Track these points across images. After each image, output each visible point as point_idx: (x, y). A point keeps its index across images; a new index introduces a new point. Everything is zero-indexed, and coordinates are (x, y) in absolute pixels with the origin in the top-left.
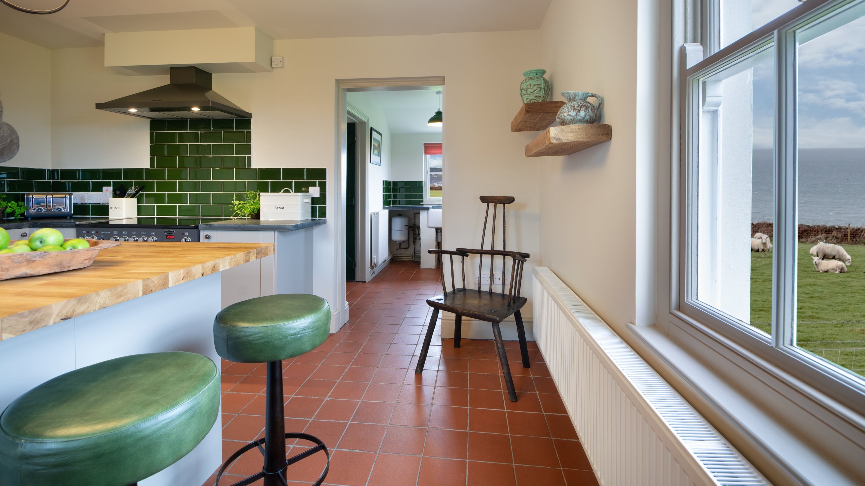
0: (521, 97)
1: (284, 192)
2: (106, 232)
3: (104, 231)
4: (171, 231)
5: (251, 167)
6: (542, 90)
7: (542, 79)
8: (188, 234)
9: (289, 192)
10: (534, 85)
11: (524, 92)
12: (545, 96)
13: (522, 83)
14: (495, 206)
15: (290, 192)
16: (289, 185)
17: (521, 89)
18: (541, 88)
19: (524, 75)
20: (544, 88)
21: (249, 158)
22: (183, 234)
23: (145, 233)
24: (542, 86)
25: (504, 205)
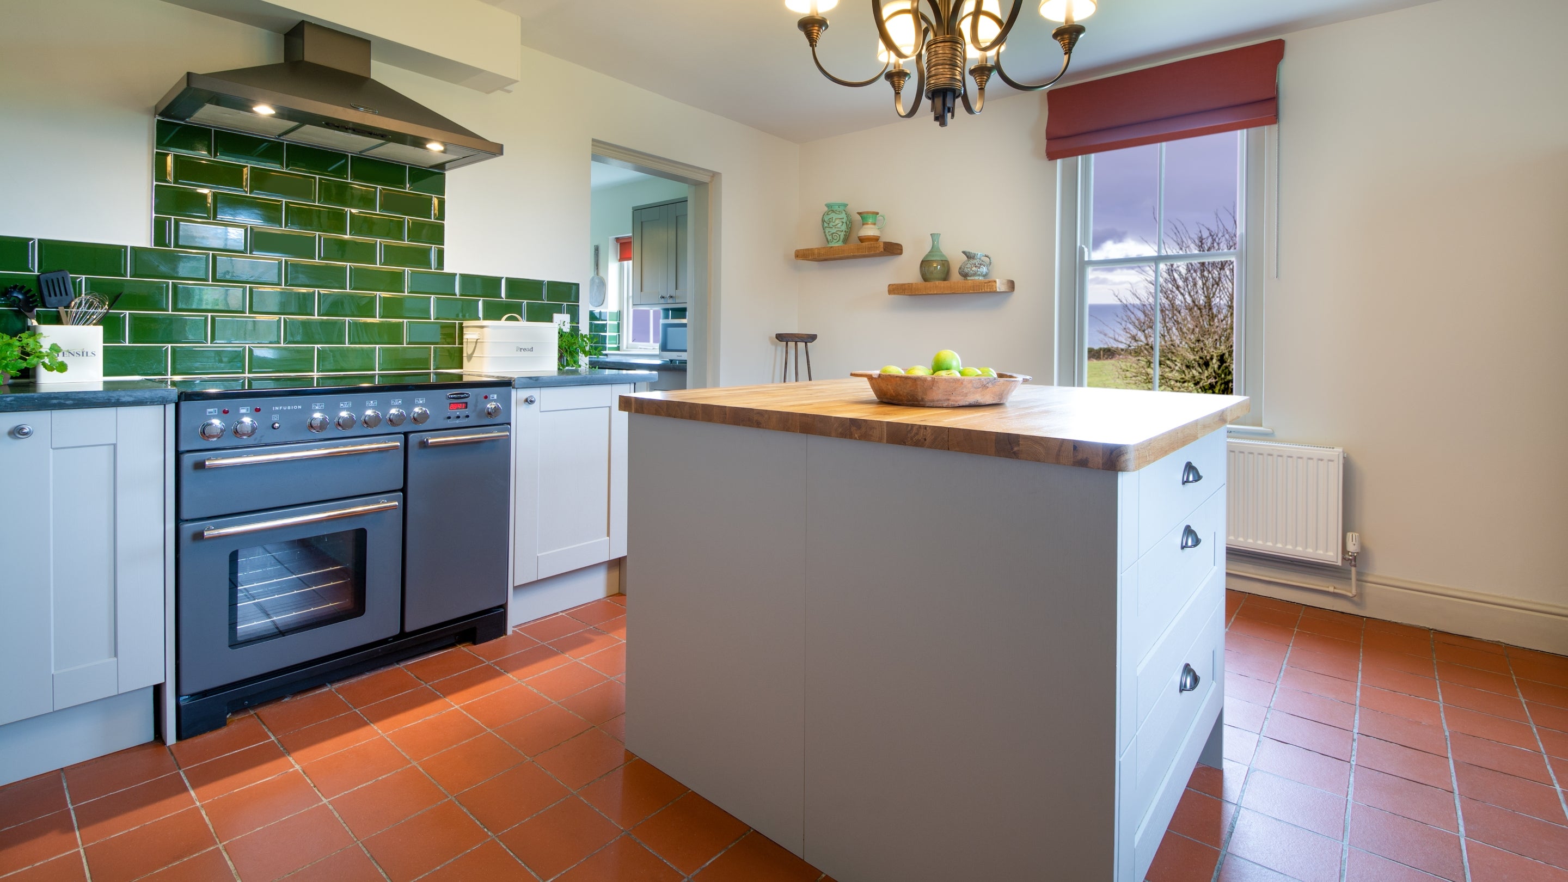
0: (822, 229)
1: (508, 319)
2: (289, 408)
3: (283, 406)
4: (463, 394)
5: (443, 269)
6: (845, 224)
7: (844, 213)
8: (495, 396)
9: (516, 320)
10: (836, 219)
11: (826, 225)
12: (847, 230)
13: (824, 214)
14: (796, 345)
15: (518, 321)
16: (517, 309)
17: (823, 221)
18: (843, 222)
19: (827, 205)
20: (846, 223)
21: (441, 254)
22: (486, 397)
23: (400, 402)
24: (844, 221)
25: (806, 343)
